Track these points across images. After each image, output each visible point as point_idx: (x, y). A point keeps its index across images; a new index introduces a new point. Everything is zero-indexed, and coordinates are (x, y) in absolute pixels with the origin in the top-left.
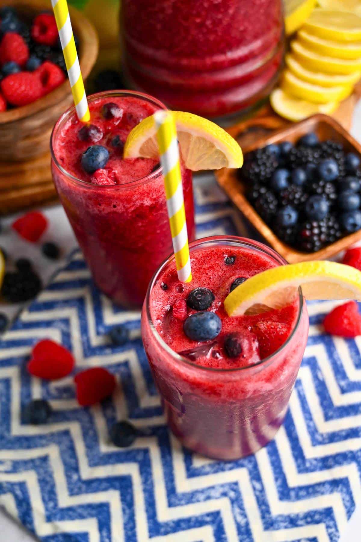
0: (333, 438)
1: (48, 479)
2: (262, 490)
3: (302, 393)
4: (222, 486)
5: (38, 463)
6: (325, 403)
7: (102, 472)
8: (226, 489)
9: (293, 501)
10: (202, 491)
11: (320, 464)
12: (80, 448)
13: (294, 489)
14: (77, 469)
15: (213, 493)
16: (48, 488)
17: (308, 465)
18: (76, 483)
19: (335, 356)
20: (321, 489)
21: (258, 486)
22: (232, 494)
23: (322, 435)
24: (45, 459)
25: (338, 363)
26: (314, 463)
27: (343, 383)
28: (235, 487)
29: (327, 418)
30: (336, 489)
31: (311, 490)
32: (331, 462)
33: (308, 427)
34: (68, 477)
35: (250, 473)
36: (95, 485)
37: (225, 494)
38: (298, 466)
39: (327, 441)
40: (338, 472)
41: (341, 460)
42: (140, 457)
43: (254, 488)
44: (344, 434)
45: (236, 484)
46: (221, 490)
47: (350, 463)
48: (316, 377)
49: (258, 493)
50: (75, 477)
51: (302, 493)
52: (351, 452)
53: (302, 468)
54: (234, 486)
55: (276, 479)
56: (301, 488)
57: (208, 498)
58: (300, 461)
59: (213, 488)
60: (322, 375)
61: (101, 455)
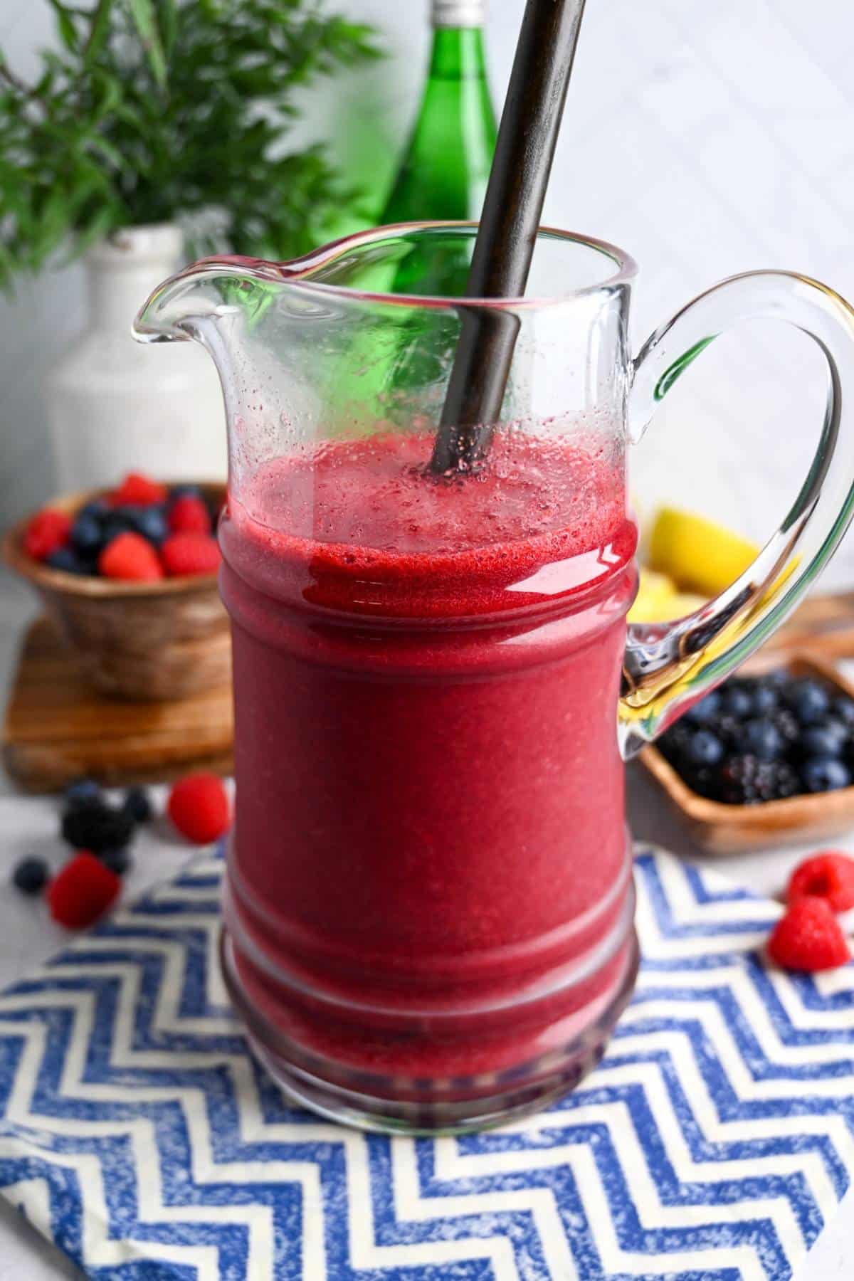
0: (736, 1151)
1: (123, 1172)
2: (585, 1228)
3: (671, 1074)
4: (496, 1215)
5: (106, 1145)
6: (720, 1093)
7: (241, 1173)
8: (504, 1222)
9: (652, 1254)
10: (453, 1222)
11: (711, 1195)
12: (200, 1131)
13: (653, 1232)
14: (187, 1164)
15: (475, 1226)
16: (121, 1186)
17: (684, 1192)
18: (180, 1187)
19: (741, 1023)
20: (714, 1236)
21: (575, 1220)
22: (518, 1232)
23: (714, 1146)
24: (122, 1141)
25: (747, 1034)
26: (698, 1190)
27: (757, 1064)
28: (526, 1220)
29: (724, 1117)
30: (744, 1239)
31: (690, 1237)
32: (732, 1192)
33: (685, 1130)
34: (166, 1173)
35: (558, 1197)
36: (221, 1193)
37: (501, 1231)
38: (663, 1194)
39: (724, 1156)
40: (748, 1210)
41: (755, 1190)
42: (325, 1155)
43: (566, 1225)
44: (761, 1146)
45: (528, 1214)
46: (494, 1223)
47: (774, 1197)
48: (699, 1052)
49: (574, 1234)
50: (181, 1175)
51: (673, 1241)
52: (777, 1178)
53: (672, 1195)
54: (524, 1218)
55: (615, 1213)
56: (668, 1233)
57: (466, 1234)
58: (666, 1185)
59: (477, 1217)
60: (713, 1049)
61: (241, 1146)
